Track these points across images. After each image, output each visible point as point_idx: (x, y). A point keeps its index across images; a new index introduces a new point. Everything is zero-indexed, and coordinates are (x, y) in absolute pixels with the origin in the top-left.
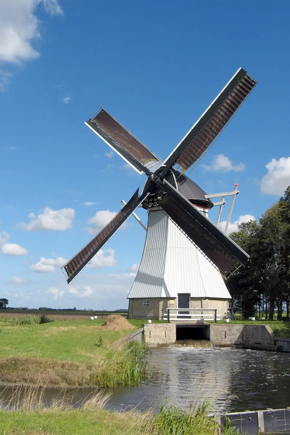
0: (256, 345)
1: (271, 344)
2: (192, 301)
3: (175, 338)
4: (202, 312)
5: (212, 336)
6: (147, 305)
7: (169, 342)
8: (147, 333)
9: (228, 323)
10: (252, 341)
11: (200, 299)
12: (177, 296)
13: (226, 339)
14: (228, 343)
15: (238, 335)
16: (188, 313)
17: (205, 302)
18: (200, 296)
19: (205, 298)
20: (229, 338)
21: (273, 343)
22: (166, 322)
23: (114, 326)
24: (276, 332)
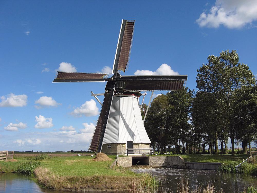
0: (174, 166)
1: (183, 165)
2: (134, 145)
3: (132, 164)
4: (139, 150)
5: (150, 163)
6: (110, 147)
7: (129, 166)
8: (118, 162)
9: (157, 156)
10: (171, 164)
11: (138, 144)
12: (126, 143)
13: (157, 164)
14: (158, 166)
15: (163, 162)
16: (132, 151)
17: (140, 145)
18: (138, 142)
19: (141, 143)
20: (159, 163)
21: (184, 165)
22: (126, 156)
23: (102, 158)
24: (185, 159)
